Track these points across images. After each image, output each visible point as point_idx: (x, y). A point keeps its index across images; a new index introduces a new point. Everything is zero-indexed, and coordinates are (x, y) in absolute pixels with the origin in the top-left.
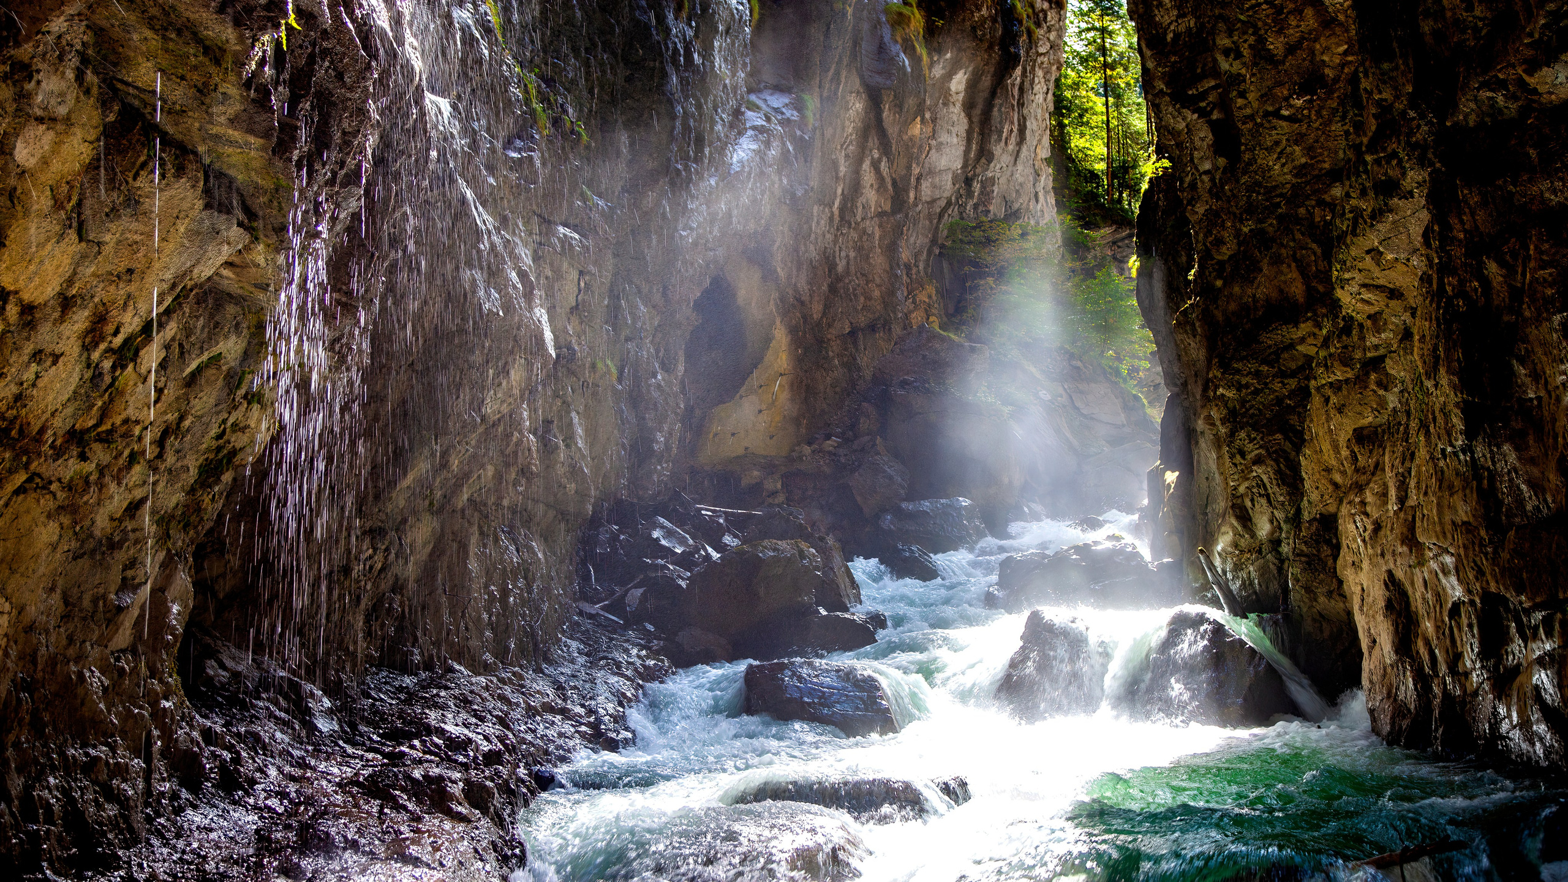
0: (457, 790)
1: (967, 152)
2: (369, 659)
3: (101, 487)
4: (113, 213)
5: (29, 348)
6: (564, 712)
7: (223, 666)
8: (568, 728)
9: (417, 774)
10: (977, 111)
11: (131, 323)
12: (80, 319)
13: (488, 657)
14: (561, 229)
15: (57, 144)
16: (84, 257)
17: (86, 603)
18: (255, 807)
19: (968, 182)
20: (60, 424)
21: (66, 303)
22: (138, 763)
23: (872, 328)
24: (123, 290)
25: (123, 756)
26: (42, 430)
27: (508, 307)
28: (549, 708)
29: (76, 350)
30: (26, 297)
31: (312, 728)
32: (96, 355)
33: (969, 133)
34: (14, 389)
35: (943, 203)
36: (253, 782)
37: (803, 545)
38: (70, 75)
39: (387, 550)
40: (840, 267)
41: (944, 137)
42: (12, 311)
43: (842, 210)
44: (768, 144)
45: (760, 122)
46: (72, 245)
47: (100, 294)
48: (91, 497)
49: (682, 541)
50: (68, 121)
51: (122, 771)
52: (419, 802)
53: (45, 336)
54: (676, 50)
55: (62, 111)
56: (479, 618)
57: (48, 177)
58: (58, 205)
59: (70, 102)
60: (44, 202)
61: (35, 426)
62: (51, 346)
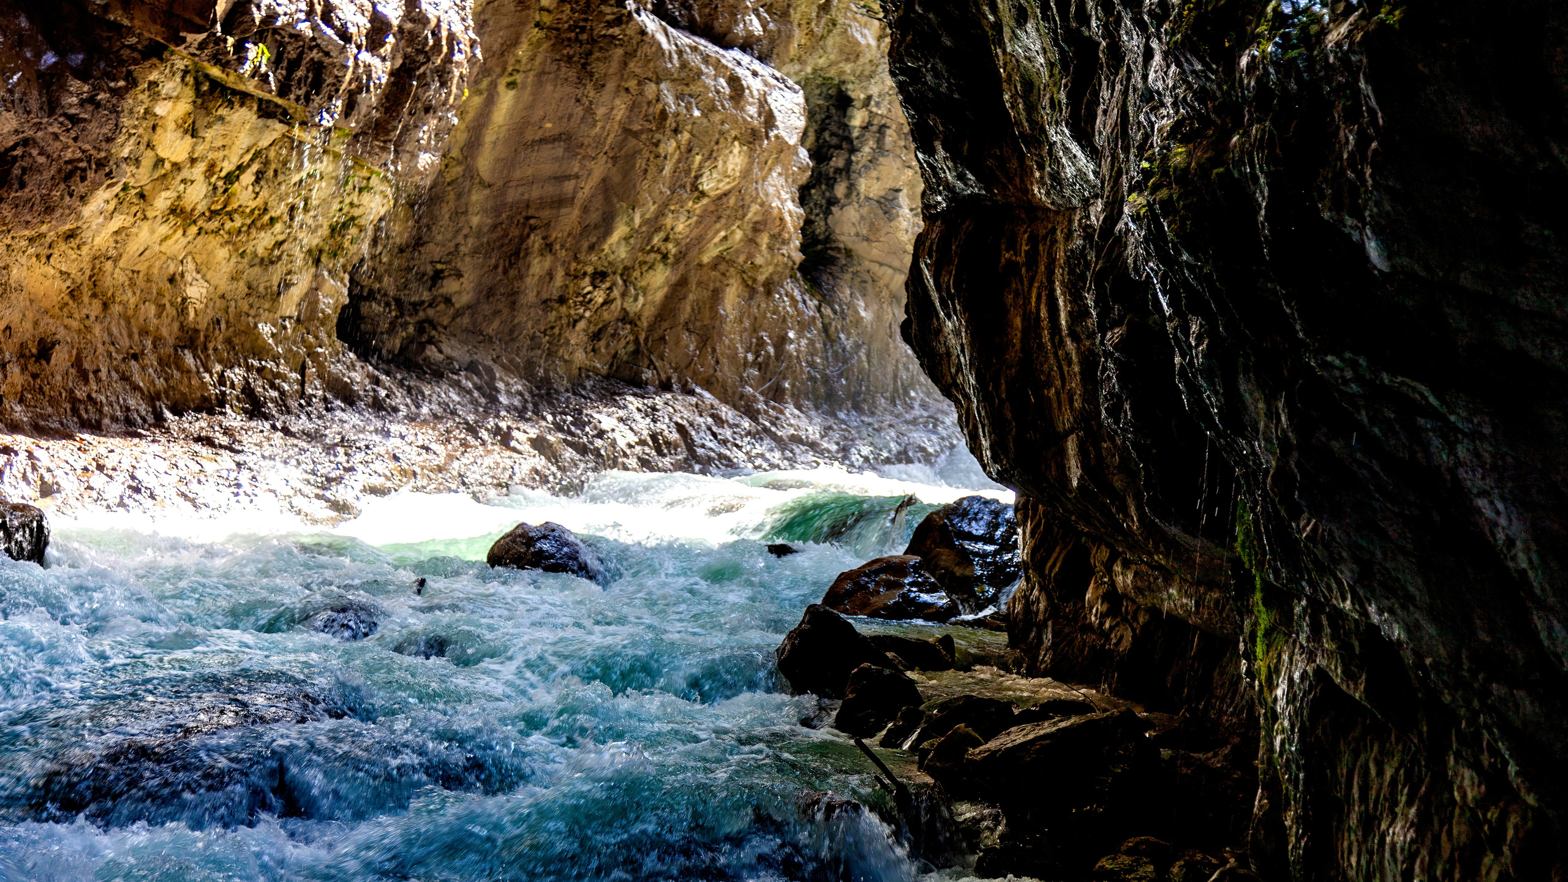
3: (249, 234)
4: (209, 126)
5: (179, 178)
11: (228, 167)
12: (201, 167)
15: (173, 109)
16: (195, 144)
20: (200, 208)
24: (221, 154)
25: (283, 369)
26: (193, 210)
29: (202, 178)
30: (173, 159)
32: (213, 180)
34: (175, 195)
38: (178, 80)
39: (610, 289)
42: (167, 165)
46: (190, 140)
47: (210, 156)
48: (243, 237)
50: (178, 98)
53: (185, 173)
55: (175, 94)
57: (171, 118)
58: (179, 126)
59: (179, 89)
60: (171, 126)
61: (189, 209)
62: (189, 177)
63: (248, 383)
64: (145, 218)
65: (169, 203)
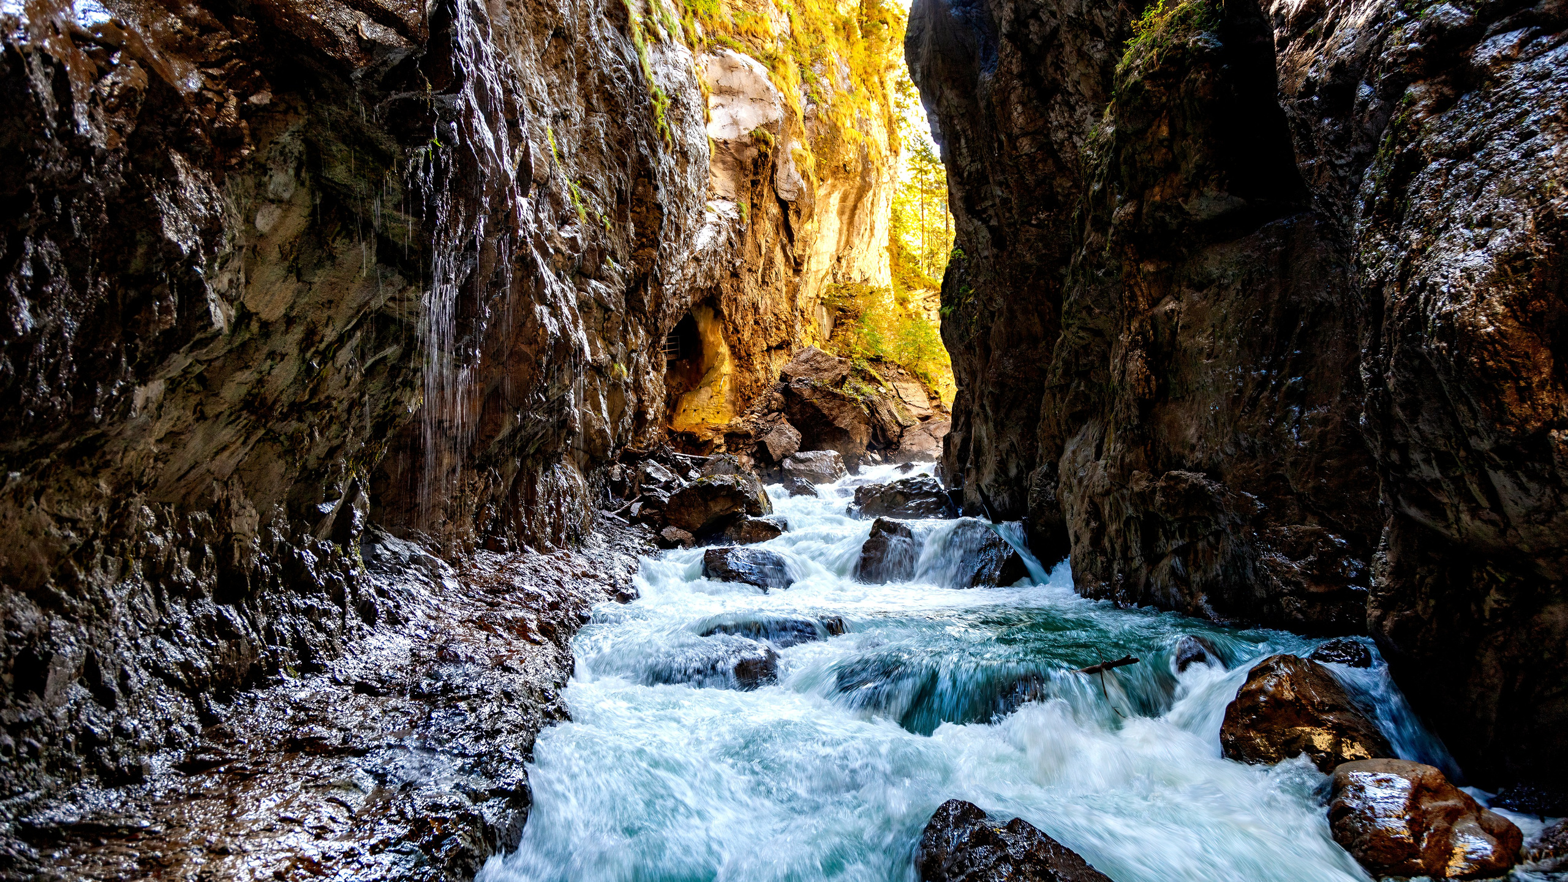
0: (533, 625)
1: (839, 242)
2: (477, 544)
4: (319, 264)
5: (266, 350)
6: (594, 577)
7: (386, 548)
8: (597, 587)
9: (509, 615)
10: (846, 217)
11: (330, 335)
12: (298, 332)
13: (548, 544)
14: (594, 283)
15: (284, 217)
16: (301, 291)
17: (303, 510)
18: (410, 636)
19: (839, 259)
20: (285, 399)
21: (289, 321)
22: (336, 609)
23: (779, 347)
24: (326, 314)
25: (327, 605)
26: (275, 402)
27: (563, 329)
28: (585, 575)
29: (296, 352)
30: (264, 316)
31: (442, 587)
32: (308, 355)
33: (840, 231)
34: (256, 376)
35: (823, 273)
36: (407, 620)
37: (739, 478)
38: (291, 172)
39: (487, 478)
40: (761, 311)
41: (824, 231)
42: (255, 327)
43: (763, 276)
44: (719, 232)
45: (715, 220)
46: (293, 284)
47: (311, 316)
48: (305, 444)
49: (665, 475)
50: (290, 202)
51: (327, 613)
52: (510, 632)
53: (278, 342)
54: (664, 173)
55: (286, 196)
56: (543, 521)
57: (277, 239)
58: (284, 257)
59: (292, 191)
60: (274, 255)
61: (270, 400)
62: (280, 349)
63: (297, 632)
64: (201, 417)
65: (244, 390)
